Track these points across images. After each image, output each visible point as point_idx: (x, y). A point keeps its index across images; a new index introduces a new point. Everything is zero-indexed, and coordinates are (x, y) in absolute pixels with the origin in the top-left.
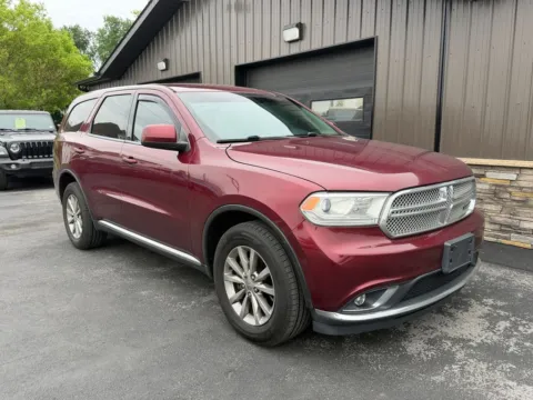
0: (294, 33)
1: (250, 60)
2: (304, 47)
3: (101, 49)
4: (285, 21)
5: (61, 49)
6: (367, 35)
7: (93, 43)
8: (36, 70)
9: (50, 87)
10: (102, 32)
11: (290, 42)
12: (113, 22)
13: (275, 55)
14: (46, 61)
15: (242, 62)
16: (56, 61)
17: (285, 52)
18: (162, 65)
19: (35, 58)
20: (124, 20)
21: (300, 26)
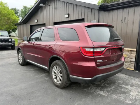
0: (67, 16)
1: (57, 21)
2: (69, 19)
3: (22, 14)
4: (65, 13)
5: (11, 15)
6: (83, 18)
7: (19, 13)
8: (4, 20)
9: (8, 24)
10: (22, 10)
11: (66, 18)
12: (25, 7)
13: (63, 21)
14: (7, 17)
15: (55, 22)
16: (10, 18)
17: (65, 20)
18: (36, 21)
19: (4, 16)
20: (28, 7)
21: (68, 14)
